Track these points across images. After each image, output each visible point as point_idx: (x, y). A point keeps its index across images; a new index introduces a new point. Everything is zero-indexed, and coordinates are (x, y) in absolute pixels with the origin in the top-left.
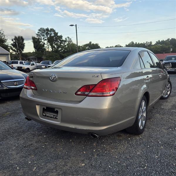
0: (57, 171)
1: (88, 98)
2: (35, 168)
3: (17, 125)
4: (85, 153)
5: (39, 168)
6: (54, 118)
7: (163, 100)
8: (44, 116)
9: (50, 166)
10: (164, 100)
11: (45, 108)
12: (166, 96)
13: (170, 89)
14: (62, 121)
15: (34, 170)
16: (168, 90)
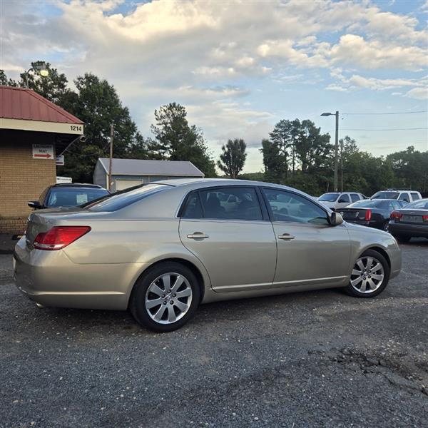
13: (382, 275)
16: (375, 276)
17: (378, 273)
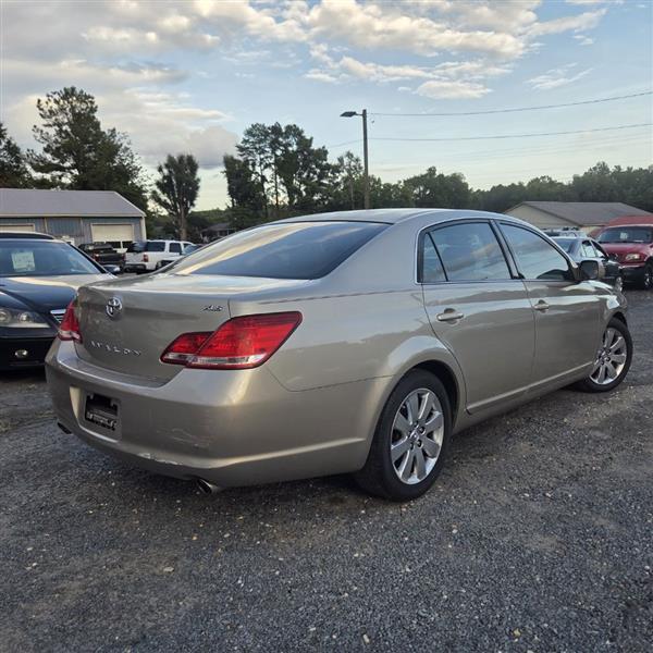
0: (86, 577)
1: (186, 371)
2: (34, 564)
3: (58, 446)
4: (195, 538)
5: (44, 566)
6: (109, 427)
7: (589, 395)
8: (89, 420)
9: (78, 563)
10: (594, 396)
11: (92, 397)
12: (605, 383)
13: (624, 355)
14: (126, 437)
15: (29, 568)
16: (614, 357)
17: (618, 352)
